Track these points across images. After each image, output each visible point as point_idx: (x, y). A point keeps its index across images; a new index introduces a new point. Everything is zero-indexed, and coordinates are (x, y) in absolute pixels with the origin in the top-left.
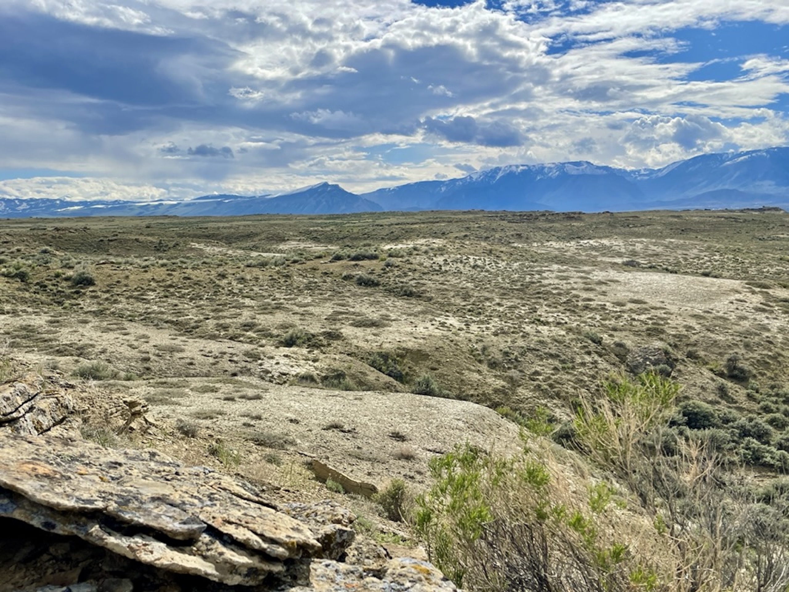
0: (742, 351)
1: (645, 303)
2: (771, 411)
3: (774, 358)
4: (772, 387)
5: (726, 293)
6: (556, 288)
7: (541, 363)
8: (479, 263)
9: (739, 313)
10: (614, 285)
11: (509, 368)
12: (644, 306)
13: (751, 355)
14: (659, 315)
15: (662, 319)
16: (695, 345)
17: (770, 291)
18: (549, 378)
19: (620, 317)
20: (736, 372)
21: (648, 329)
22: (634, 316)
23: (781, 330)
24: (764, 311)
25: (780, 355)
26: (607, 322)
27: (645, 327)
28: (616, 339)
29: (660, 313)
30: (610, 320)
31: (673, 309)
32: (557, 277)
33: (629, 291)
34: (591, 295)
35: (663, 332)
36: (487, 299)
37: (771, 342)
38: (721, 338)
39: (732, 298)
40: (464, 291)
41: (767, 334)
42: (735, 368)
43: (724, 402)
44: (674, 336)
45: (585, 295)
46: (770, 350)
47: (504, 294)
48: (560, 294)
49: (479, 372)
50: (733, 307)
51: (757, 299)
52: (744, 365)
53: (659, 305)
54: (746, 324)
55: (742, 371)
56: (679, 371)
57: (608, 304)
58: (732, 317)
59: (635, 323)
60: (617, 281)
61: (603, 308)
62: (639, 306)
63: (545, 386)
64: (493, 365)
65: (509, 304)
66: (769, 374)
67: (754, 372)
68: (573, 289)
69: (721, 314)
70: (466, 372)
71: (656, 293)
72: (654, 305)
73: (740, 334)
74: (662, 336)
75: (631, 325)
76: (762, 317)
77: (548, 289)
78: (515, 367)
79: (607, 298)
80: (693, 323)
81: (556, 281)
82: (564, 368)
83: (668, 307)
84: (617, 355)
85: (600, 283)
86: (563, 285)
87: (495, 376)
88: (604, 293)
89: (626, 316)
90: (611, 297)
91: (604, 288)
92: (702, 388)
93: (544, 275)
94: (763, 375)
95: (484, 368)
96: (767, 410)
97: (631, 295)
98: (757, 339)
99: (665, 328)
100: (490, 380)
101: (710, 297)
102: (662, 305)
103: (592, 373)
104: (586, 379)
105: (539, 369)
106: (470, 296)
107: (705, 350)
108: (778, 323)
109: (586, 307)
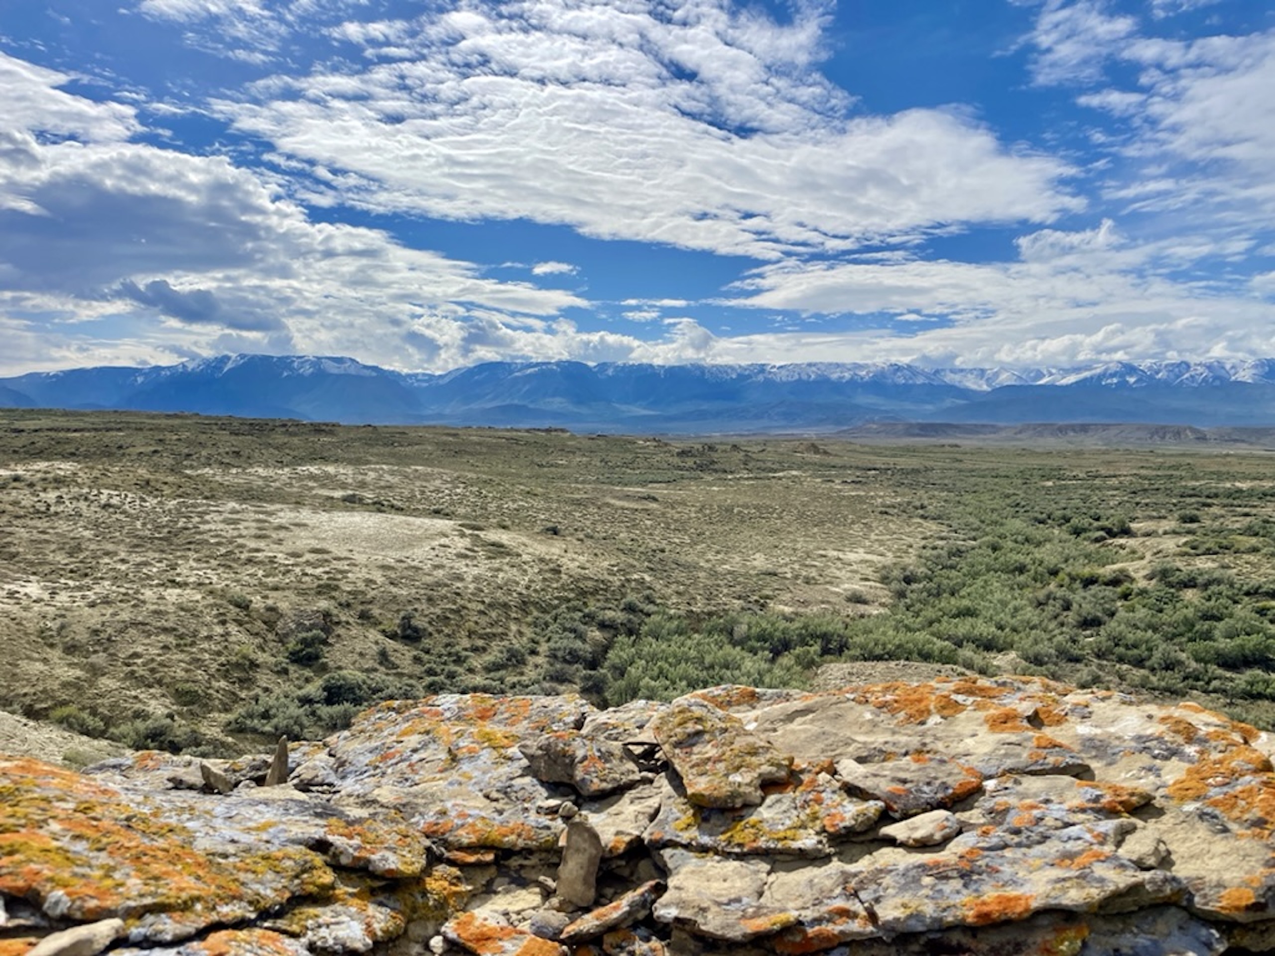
0: (423, 606)
1: (328, 552)
2: (436, 674)
3: (457, 612)
4: (447, 645)
5: (431, 537)
6: (217, 536)
7: (147, 641)
8: (115, 501)
9: (437, 561)
10: (297, 530)
11: (95, 652)
12: (326, 556)
13: (432, 610)
14: (340, 567)
15: (341, 572)
16: (371, 602)
17: (482, 534)
18: (153, 660)
19: (288, 571)
20: (409, 632)
21: (319, 586)
22: (309, 570)
23: (476, 579)
24: (466, 557)
25: (464, 607)
26: (269, 580)
27: (317, 583)
28: (270, 602)
29: (343, 566)
30: (274, 576)
31: (361, 558)
32: (224, 521)
33: (315, 538)
34: (262, 544)
35: (336, 588)
36: (107, 554)
37: (458, 594)
38: (404, 593)
39: (435, 543)
40: (73, 543)
41: (459, 585)
42: (410, 627)
43: (383, 669)
44: (349, 593)
45: (253, 544)
46: (455, 603)
47: (137, 546)
48: (219, 544)
49: (45, 661)
50: (433, 553)
51: (461, 544)
52: (419, 622)
53: (345, 554)
54: (440, 573)
55: (416, 630)
56: (339, 636)
57: (280, 555)
58: (427, 567)
59: (305, 579)
60: (305, 525)
61: (272, 560)
62: (319, 556)
63: (141, 671)
64: (71, 649)
65: (139, 560)
66: (446, 631)
67: (431, 629)
68: (240, 536)
69: (415, 563)
70: (23, 664)
71: (347, 539)
72: (339, 555)
73: (428, 586)
74: (334, 594)
75: (300, 582)
76: (461, 566)
77: (205, 537)
78: (105, 650)
79: (281, 548)
80: (378, 576)
81: (221, 526)
82: (178, 645)
83: (356, 556)
84: (265, 623)
85: (281, 527)
86: (230, 531)
87: (69, 665)
88: (280, 542)
89: (298, 570)
90: (288, 546)
91: (282, 534)
92: (361, 654)
93: (207, 517)
94: (439, 632)
95: (55, 655)
96: (431, 672)
97: (315, 544)
98: (444, 591)
99: (341, 584)
100: (58, 671)
101: (411, 542)
102: (349, 555)
103: (219, 648)
104: (207, 656)
105: (140, 649)
106: (81, 550)
107: (382, 608)
108: (476, 571)
109: (249, 561)
